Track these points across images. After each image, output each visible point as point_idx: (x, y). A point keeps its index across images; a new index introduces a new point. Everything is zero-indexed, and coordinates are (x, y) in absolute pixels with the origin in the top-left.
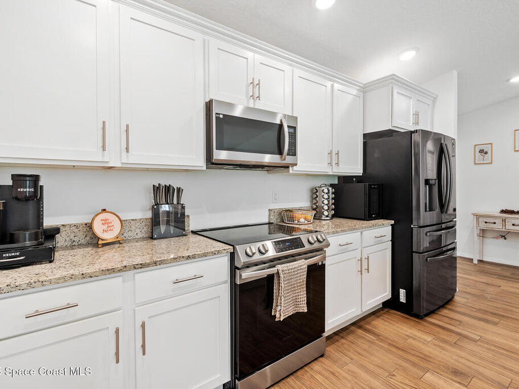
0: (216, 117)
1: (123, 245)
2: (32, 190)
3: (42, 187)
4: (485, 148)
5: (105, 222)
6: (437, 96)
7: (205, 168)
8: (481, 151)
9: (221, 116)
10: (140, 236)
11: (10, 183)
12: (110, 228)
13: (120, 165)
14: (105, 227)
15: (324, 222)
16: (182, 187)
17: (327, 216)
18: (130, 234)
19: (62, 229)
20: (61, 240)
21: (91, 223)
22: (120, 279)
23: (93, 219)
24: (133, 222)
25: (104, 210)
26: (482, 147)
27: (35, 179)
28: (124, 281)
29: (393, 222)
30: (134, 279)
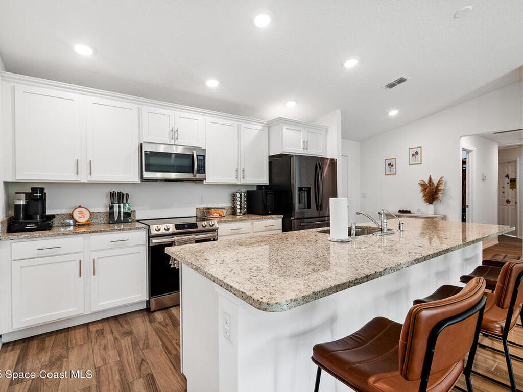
0: (145, 153)
1: (91, 226)
2: (41, 195)
3: (45, 193)
4: (393, 162)
5: (80, 213)
6: (328, 127)
7: (140, 182)
8: (389, 164)
9: (148, 152)
10: (103, 222)
11: (30, 192)
12: (83, 216)
13: (87, 182)
14: (80, 215)
15: (238, 217)
16: (128, 193)
17: (240, 213)
18: (96, 220)
19: (56, 216)
20: (56, 222)
21: (72, 214)
22: (82, 238)
23: (73, 211)
24: (98, 214)
25: (80, 206)
26: (390, 161)
27: (42, 190)
28: (84, 239)
29: (282, 216)
30: (90, 239)
